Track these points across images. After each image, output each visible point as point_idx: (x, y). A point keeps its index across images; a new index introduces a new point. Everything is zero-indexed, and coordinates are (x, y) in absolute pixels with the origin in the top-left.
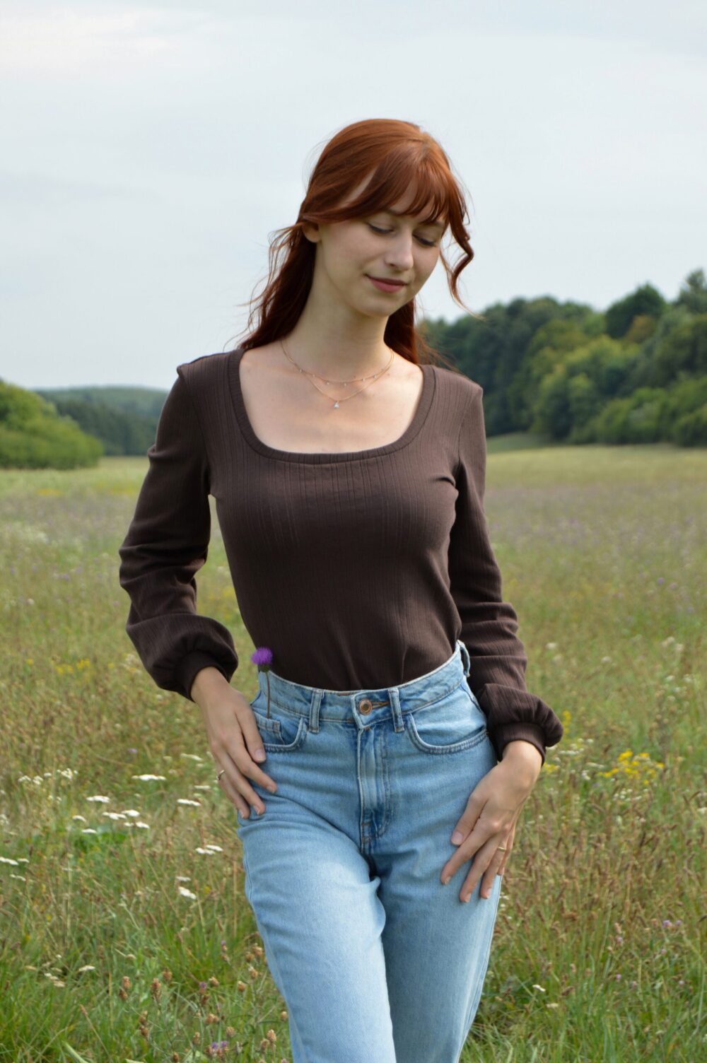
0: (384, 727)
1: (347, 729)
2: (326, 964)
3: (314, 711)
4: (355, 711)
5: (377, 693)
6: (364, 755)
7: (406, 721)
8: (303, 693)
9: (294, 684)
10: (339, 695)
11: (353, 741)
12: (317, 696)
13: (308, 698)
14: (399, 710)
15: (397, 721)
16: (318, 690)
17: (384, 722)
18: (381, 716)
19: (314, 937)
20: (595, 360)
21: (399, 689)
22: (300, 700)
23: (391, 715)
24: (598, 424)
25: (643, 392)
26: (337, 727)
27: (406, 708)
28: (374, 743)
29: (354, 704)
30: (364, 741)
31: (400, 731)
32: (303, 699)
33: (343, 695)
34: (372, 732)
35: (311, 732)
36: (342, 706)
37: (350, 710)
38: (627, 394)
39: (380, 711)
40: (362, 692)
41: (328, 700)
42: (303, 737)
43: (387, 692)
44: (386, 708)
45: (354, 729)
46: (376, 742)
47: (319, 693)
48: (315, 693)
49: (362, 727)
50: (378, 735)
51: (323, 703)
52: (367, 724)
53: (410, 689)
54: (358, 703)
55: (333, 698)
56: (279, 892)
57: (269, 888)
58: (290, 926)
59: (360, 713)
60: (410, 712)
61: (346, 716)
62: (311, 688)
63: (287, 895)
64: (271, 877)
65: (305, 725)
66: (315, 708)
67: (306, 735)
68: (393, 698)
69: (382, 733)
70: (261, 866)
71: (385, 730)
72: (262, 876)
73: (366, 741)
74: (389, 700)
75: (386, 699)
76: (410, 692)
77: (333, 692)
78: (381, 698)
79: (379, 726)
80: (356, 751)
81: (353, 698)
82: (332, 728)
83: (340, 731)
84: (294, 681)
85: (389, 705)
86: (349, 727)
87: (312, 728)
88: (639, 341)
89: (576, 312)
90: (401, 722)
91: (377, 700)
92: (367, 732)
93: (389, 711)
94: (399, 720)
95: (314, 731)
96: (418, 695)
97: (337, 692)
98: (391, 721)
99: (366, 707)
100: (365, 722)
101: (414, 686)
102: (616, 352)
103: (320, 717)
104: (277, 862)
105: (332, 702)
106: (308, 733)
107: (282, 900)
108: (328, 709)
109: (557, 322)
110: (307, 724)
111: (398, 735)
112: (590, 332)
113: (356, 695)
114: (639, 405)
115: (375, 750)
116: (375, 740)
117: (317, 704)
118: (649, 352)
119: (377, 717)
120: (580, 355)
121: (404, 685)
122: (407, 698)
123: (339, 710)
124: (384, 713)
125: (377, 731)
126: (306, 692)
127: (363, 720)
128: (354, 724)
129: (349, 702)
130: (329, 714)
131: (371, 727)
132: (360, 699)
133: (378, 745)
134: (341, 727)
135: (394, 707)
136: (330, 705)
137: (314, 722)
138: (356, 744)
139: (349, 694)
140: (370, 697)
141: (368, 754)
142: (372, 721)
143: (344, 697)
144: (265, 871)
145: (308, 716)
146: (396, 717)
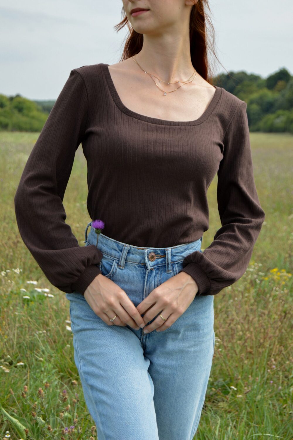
0: (161, 269)
1: (140, 269)
2: (127, 412)
3: (124, 256)
4: (146, 259)
5: (159, 250)
6: (148, 284)
7: (173, 267)
8: (118, 246)
9: (114, 240)
10: (138, 249)
11: (143, 276)
12: (126, 248)
13: (120, 249)
14: (170, 261)
15: (168, 267)
16: (127, 245)
17: (161, 266)
18: (160, 263)
19: (120, 396)
20: (261, 98)
21: (171, 249)
22: (115, 250)
23: (165, 263)
24: (261, 124)
25: (280, 112)
26: (134, 267)
27: (174, 260)
28: (154, 278)
29: (146, 254)
30: (149, 276)
31: (169, 272)
32: (117, 249)
33: (141, 249)
34: (154, 271)
35: (119, 268)
36: (139, 255)
37: (144, 258)
38: (273, 112)
39: (160, 260)
40: (151, 248)
41: (132, 251)
42: (115, 271)
43: (164, 250)
44: (163, 259)
45: (144, 269)
46: (156, 277)
47: (127, 246)
48: (125, 246)
49: (149, 268)
50: (157, 273)
51: (129, 252)
52: (152, 266)
53: (177, 250)
54: (148, 254)
55: (135, 251)
56: (99, 368)
57: (93, 364)
58: (106, 388)
59: (149, 260)
60: (176, 263)
61: (141, 261)
62: (123, 244)
63: (104, 370)
64: (94, 359)
65: (116, 265)
66: (124, 254)
67: (116, 270)
68: (167, 254)
69: (160, 272)
70: (88, 352)
71: (161, 271)
72: (89, 358)
73: (150, 276)
74: (165, 254)
75: (164, 253)
76: (177, 251)
77: (135, 247)
78: (161, 253)
79: (158, 269)
80: (144, 281)
81: (146, 251)
82: (132, 267)
83: (136, 269)
84: (114, 239)
85: (165, 257)
86: (141, 267)
87: (120, 266)
88: (280, 91)
89: (254, 78)
90: (170, 267)
91: (159, 254)
92: (151, 271)
93: (165, 261)
94: (169, 266)
95: (121, 268)
96: (181, 253)
97: (137, 247)
98: (165, 266)
99: (153, 257)
100: (151, 265)
101: (180, 248)
102: (270, 95)
103: (126, 260)
104: (97, 350)
105: (133, 252)
106: (118, 269)
107: (101, 373)
108: (131, 256)
109: (246, 82)
110: (118, 264)
111: (168, 274)
112: (260, 86)
113: (147, 250)
114: (278, 117)
115: (154, 282)
116: (155, 276)
117: (125, 252)
118: (283, 96)
119: (158, 264)
120: (255, 96)
121: (174, 247)
122: (175, 254)
123: (138, 257)
124: (162, 262)
125: (157, 271)
126: (120, 245)
127: (150, 264)
128: (145, 266)
129: (144, 254)
130: (131, 259)
131: (154, 268)
132: (150, 252)
133: (156, 279)
134: (137, 267)
135: (168, 259)
136: (133, 254)
137: (122, 262)
138: (145, 277)
139: (144, 249)
140: (155, 252)
141: (150, 283)
142: (155, 265)
143: (141, 250)
144: (91, 354)
145: (119, 259)
146: (168, 264)
